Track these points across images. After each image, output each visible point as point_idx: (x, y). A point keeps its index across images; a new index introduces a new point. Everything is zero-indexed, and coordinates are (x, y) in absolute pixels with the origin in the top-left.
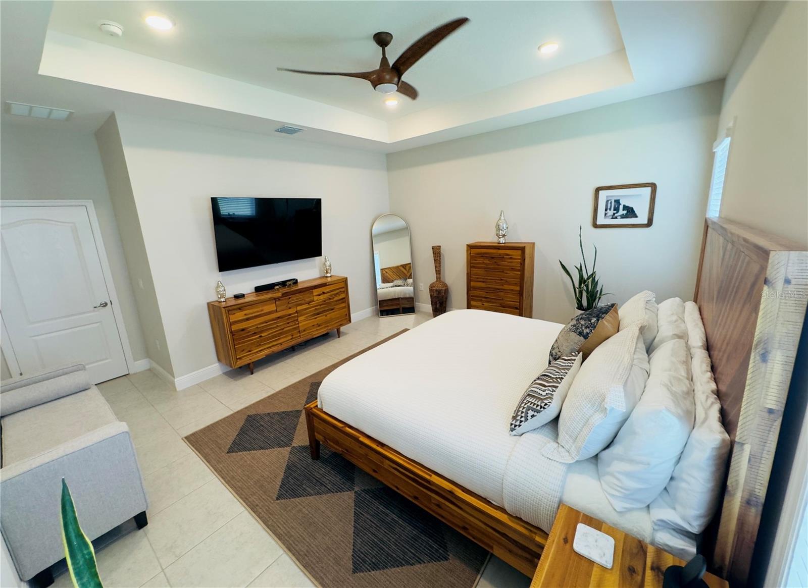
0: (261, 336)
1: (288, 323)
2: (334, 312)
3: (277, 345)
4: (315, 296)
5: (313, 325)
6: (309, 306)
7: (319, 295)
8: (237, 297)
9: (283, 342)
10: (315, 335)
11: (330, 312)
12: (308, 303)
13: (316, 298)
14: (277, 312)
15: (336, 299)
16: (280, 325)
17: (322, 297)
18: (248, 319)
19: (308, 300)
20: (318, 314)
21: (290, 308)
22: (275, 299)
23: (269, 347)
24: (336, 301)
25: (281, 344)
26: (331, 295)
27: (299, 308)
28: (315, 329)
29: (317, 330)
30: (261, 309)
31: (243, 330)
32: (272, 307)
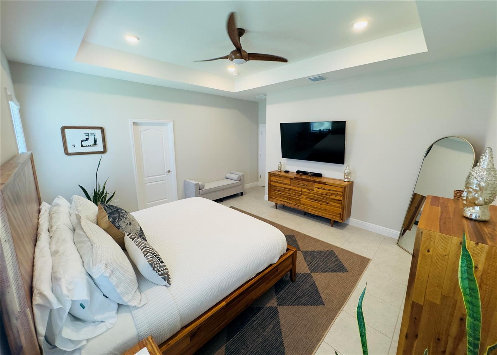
0: (281, 193)
1: (295, 195)
2: (328, 205)
3: (288, 202)
4: (316, 187)
5: (310, 205)
6: (309, 192)
7: (319, 188)
8: (285, 172)
9: (291, 203)
10: (310, 211)
11: (325, 204)
12: (310, 190)
13: (316, 189)
14: (290, 186)
15: (332, 197)
16: (291, 194)
17: (321, 191)
18: (278, 182)
19: (310, 188)
20: (315, 200)
21: (298, 187)
22: (291, 178)
23: (284, 201)
24: (332, 199)
25: (290, 203)
26: (328, 193)
27: (303, 190)
28: (312, 208)
29: (312, 209)
30: (283, 180)
31: (274, 186)
32: (289, 182)
